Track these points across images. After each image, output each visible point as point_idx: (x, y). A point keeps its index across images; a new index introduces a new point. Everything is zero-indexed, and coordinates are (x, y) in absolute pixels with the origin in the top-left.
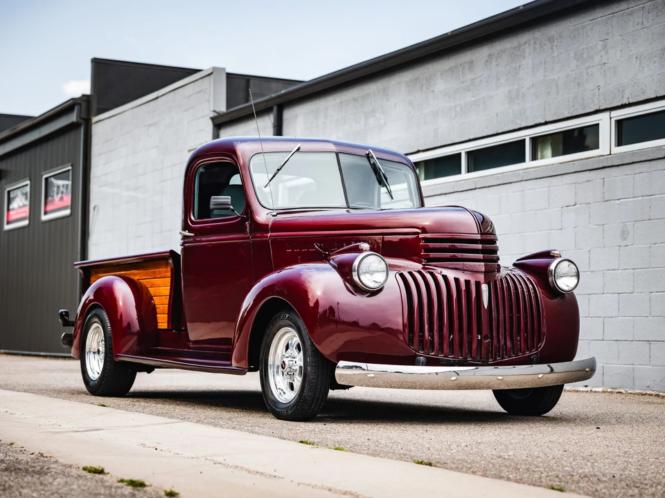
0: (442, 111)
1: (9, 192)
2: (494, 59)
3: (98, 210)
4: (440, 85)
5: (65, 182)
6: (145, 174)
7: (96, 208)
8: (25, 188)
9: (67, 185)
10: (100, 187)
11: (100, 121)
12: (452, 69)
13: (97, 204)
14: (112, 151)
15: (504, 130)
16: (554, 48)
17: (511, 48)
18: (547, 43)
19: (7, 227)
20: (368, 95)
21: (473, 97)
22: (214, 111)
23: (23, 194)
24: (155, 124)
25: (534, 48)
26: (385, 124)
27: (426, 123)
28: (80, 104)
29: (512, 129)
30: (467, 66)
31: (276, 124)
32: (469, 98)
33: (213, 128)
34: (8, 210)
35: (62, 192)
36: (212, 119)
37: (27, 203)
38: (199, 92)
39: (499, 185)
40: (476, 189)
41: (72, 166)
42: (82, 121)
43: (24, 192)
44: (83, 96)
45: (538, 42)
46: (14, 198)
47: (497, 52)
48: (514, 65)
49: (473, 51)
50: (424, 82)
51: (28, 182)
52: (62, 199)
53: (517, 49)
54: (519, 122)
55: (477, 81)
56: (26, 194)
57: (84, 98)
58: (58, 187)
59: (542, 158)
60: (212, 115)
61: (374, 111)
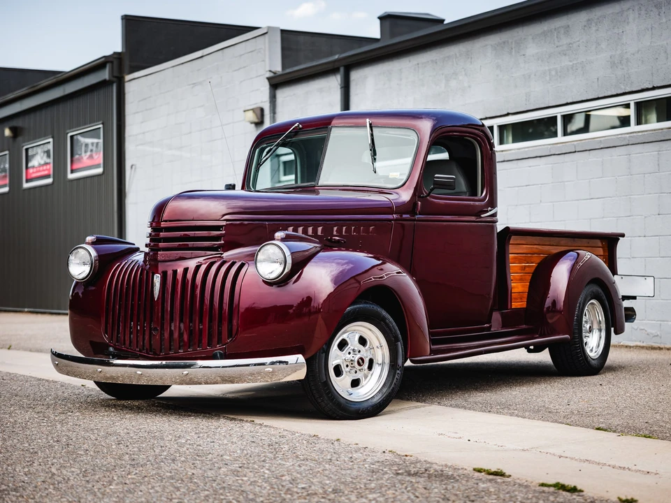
0: (535, 75)
1: (27, 150)
2: (593, 24)
3: (135, 169)
4: (532, 49)
5: (95, 141)
6: (190, 133)
7: (134, 167)
8: (46, 145)
9: (97, 143)
10: (137, 145)
11: (134, 79)
12: (544, 34)
13: (134, 163)
14: (151, 109)
15: (606, 95)
16: (662, 14)
17: (612, 13)
18: (654, 9)
19: (26, 185)
20: (449, 57)
21: (571, 61)
22: (270, 71)
23: (44, 152)
24: (200, 83)
25: (639, 14)
26: (469, 87)
27: (516, 86)
28: (112, 62)
29: (615, 93)
30: (562, 32)
31: (343, 85)
32: (566, 62)
33: (270, 88)
34: (27, 168)
35: (92, 151)
36: (268, 79)
37: (51, 160)
38: (252, 52)
39: (602, 148)
40: (575, 152)
41: (103, 124)
42: (115, 79)
43: (46, 149)
44: (115, 53)
45: (643, 8)
46: (33, 156)
47: (596, 17)
48: (616, 31)
49: (569, 16)
50: (513, 46)
51: (51, 140)
52: (91, 157)
53: (620, 15)
54: (623, 87)
55: (575, 45)
56: (48, 152)
57: (115, 56)
58: (87, 145)
59: (646, 123)
60: (269, 75)
61: (455, 74)
